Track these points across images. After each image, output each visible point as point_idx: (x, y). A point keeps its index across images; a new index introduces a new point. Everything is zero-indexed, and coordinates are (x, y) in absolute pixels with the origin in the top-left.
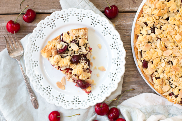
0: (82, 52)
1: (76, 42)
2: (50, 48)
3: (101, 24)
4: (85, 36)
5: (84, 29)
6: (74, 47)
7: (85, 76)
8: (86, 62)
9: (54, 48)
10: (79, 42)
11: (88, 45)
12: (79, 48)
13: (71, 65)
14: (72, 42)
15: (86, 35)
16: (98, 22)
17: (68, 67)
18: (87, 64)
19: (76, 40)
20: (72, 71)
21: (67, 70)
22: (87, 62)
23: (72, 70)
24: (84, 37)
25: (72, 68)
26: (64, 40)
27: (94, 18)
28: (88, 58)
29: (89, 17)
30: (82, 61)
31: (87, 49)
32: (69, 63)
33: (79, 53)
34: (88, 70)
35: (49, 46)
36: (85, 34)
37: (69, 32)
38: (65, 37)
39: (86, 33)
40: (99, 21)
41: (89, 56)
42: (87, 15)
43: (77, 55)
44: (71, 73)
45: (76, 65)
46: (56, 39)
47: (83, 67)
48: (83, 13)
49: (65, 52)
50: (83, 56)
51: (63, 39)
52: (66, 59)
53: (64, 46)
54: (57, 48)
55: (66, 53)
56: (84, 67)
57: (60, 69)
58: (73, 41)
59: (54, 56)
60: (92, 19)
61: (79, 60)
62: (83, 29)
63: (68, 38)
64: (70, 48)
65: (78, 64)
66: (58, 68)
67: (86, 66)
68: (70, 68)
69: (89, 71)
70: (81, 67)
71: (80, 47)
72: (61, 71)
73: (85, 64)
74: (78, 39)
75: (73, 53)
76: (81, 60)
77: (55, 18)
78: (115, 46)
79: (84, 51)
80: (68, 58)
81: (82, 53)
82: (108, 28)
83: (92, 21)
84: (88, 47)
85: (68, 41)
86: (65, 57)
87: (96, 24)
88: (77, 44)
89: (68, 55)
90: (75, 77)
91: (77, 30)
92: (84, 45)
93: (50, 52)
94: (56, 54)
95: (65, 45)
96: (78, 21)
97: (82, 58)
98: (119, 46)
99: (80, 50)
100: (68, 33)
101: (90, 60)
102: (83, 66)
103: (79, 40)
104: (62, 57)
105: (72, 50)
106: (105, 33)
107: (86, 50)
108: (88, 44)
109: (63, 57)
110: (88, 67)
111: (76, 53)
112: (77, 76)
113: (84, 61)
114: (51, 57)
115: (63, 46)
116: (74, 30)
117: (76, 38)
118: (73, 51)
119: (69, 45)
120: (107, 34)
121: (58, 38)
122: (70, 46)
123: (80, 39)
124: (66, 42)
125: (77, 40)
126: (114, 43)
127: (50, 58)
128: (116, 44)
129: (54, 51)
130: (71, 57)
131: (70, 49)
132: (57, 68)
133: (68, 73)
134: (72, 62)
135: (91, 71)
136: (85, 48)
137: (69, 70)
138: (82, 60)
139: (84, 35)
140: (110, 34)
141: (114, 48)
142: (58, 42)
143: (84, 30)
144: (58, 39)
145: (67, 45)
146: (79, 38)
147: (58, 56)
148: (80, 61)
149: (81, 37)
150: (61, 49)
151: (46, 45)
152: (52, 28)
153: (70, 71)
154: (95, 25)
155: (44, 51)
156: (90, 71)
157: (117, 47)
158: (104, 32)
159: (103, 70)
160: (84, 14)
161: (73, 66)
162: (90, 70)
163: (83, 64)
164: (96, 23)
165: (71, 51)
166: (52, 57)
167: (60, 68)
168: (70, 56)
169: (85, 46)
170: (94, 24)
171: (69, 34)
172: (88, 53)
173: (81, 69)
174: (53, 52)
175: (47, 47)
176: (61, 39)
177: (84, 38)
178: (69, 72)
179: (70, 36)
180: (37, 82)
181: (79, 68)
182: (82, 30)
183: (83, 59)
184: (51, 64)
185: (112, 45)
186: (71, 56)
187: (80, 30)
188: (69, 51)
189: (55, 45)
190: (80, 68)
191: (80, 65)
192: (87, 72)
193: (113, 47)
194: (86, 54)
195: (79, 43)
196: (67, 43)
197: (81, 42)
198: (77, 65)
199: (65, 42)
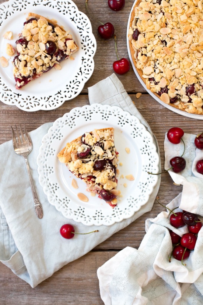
0: (107, 156)
1: (101, 145)
2: (70, 151)
3: (130, 123)
5: (110, 130)
6: (98, 151)
7: (110, 186)
8: (112, 169)
9: (73, 151)
10: (103, 145)
11: (114, 149)
12: (104, 151)
13: (94, 172)
14: (96, 145)
16: (127, 122)
17: (90, 174)
18: (113, 171)
19: (100, 142)
21: (89, 178)
22: (114, 169)
23: (95, 178)
24: (110, 139)
25: (96, 176)
26: (86, 142)
27: (122, 116)
28: (113, 164)
29: (115, 116)
30: (107, 168)
31: (113, 153)
32: (92, 170)
33: (104, 158)
34: (114, 179)
35: (68, 148)
36: (111, 136)
37: (92, 132)
38: (87, 139)
39: (112, 134)
40: (128, 120)
41: (115, 162)
42: (114, 113)
43: (102, 160)
44: (94, 182)
45: (100, 172)
46: (76, 140)
48: (108, 110)
49: (88, 156)
50: (108, 161)
51: (85, 140)
52: (88, 164)
53: (86, 149)
54: (77, 152)
55: (88, 158)
56: (110, 175)
57: (81, 177)
58: (96, 143)
59: (74, 161)
60: (119, 118)
61: (104, 166)
62: (109, 129)
63: (91, 140)
64: (93, 152)
65: (102, 171)
66: (79, 176)
67: (112, 174)
68: (93, 176)
69: (115, 180)
70: (105, 175)
71: (105, 150)
72: (82, 178)
73: (111, 171)
74: (103, 141)
75: (96, 158)
76: (106, 167)
77: (75, 115)
78: (147, 150)
79: (110, 156)
80: (91, 163)
81: (107, 158)
82: (138, 128)
84: (114, 150)
85: (91, 143)
86: (86, 162)
87: (124, 124)
88: (101, 146)
89: (90, 160)
90: (98, 186)
91: (101, 130)
92: (109, 149)
93: (69, 156)
94: (76, 159)
95: (88, 148)
96: (103, 119)
97: (108, 164)
98: (151, 151)
99: (106, 155)
100: (91, 134)
101: (116, 166)
102: (109, 174)
103: (104, 142)
104: (83, 162)
105: (96, 154)
106: (134, 135)
107: (113, 155)
108: (114, 147)
109: (84, 162)
110: (114, 174)
111: (100, 157)
112: (100, 186)
113: (109, 167)
114: (70, 162)
115: (84, 149)
116: (98, 130)
117: (101, 140)
118: (97, 156)
119: (91, 149)
120: (137, 136)
121: (78, 139)
122: (93, 149)
123: (105, 141)
124: (88, 144)
125: (101, 143)
126: (145, 147)
127: (68, 163)
128: (148, 148)
129: (74, 155)
130: (94, 163)
131: (93, 153)
132: (77, 176)
133: (91, 182)
134: (95, 169)
135: (117, 180)
136: (111, 152)
137: (91, 178)
138: (108, 167)
139: (110, 136)
140: (141, 136)
141: (145, 153)
142: (78, 144)
143: (109, 131)
145: (89, 148)
146: (104, 139)
147: (79, 161)
148: (105, 167)
149: (106, 138)
150: (83, 153)
151: (64, 147)
152: (71, 127)
153: (93, 179)
154: (122, 124)
155: (62, 155)
156: (116, 180)
157: (148, 151)
158: (133, 133)
159: (131, 179)
160: (110, 112)
161: (97, 174)
162: (115, 178)
163: (108, 171)
164: (124, 122)
165: (94, 156)
166: (72, 162)
167: (80, 175)
168: (93, 161)
169: (110, 150)
170: (121, 123)
171: (93, 135)
172: (114, 158)
173: (106, 177)
174: (73, 156)
175: (66, 150)
176: (83, 140)
177: (110, 140)
178: (91, 180)
179: (93, 137)
180: (51, 192)
181: (103, 176)
182: (107, 130)
183: (108, 165)
184: (70, 171)
185: (143, 150)
186: (95, 161)
187: (105, 131)
188: (92, 156)
189: (76, 148)
190: (104, 176)
191: (104, 172)
192: (113, 181)
193: (143, 151)
194: (112, 159)
195: (104, 146)
196: (90, 146)
197: (106, 145)
198: (101, 172)
199: (87, 145)
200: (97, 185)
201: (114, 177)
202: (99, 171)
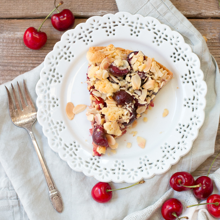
0: (139, 96)
1: (144, 78)
2: (106, 55)
3: (194, 87)
4: (161, 82)
5: (168, 73)
6: (134, 81)
7: (112, 128)
8: (131, 114)
9: (110, 58)
10: (147, 81)
11: (154, 96)
12: (141, 88)
13: (109, 99)
14: (139, 73)
15: (163, 82)
16: (193, 82)
17: (104, 98)
18: (130, 116)
19: (146, 75)
20: (104, 107)
21: (99, 100)
22: (133, 115)
23: (105, 105)
24: (159, 81)
25: (107, 104)
26: (132, 62)
27: (194, 73)
28: (138, 111)
29: (187, 65)
30: (127, 108)
31: (148, 99)
32: (110, 94)
33: (134, 94)
34: (123, 127)
35: (107, 50)
36: (164, 80)
37: (147, 57)
38: (136, 59)
39: (166, 80)
40: (196, 81)
41: (141, 110)
42: (188, 61)
43: (130, 95)
44: (100, 109)
45: (115, 105)
46: (123, 51)
47: (121, 115)
48: (185, 53)
49: (119, 76)
50: (134, 102)
51: (132, 58)
52: (111, 85)
53: (125, 68)
54: (113, 62)
55: (118, 79)
56: (123, 117)
57: (92, 92)
58: (141, 72)
59: (101, 67)
60: (189, 71)
61: (126, 103)
62: (167, 71)
63: (139, 63)
64: (130, 78)
65: (119, 106)
66: (91, 88)
67: (126, 119)
68: (105, 102)
69: (124, 129)
70: (119, 113)
71: (143, 89)
72: (91, 94)
73: (127, 115)
74: (150, 76)
75: (126, 87)
76: (128, 106)
77: (147, 26)
78: (185, 131)
79: (142, 98)
80: (116, 87)
81: (137, 97)
82: (198, 100)
83: (188, 73)
84: (152, 98)
85: (135, 68)
86: (112, 82)
87: (188, 82)
88: (143, 80)
89: (118, 84)
90: (100, 118)
91: (159, 64)
92: (149, 91)
93: (101, 58)
94: (105, 68)
95: (127, 69)
96: (171, 57)
97: (132, 105)
98: (189, 136)
99: (139, 93)
100: (145, 58)
101: (138, 116)
102: (123, 115)
103: (150, 79)
104: (108, 78)
105: (129, 83)
106: (188, 103)
107: (145, 100)
108: (156, 95)
109: (110, 79)
110: (128, 121)
111: (130, 90)
112: (103, 119)
113: (130, 109)
114: (96, 65)
115: (123, 66)
116: (155, 61)
117: (148, 74)
118: (129, 85)
119: (131, 73)
120: (189, 107)
122: (131, 75)
123: (152, 78)
124: (132, 66)
125: (146, 77)
126: (186, 126)
127: (93, 66)
128: (188, 130)
129: (106, 62)
130: (119, 90)
131: (128, 78)
132: (89, 87)
133: (97, 106)
134: (115, 96)
135: (126, 131)
136: (148, 96)
137: (101, 102)
138: (129, 107)
139: (162, 80)
140: (193, 111)
141: (180, 132)
142: (121, 56)
143: (166, 74)
144: (126, 52)
145: (129, 70)
146: (153, 76)
147: (105, 73)
148: (126, 105)
149: (155, 77)
150: (117, 69)
151: (104, 46)
152: (132, 34)
153: (101, 105)
154: (186, 81)
155: (94, 51)
156: (124, 131)
157: (185, 134)
158: (188, 101)
160: (186, 56)
161: (111, 104)
162: (126, 128)
163: (126, 112)
164: (190, 80)
165: (126, 83)
166: (97, 67)
167: (93, 89)
168: (120, 87)
169: (148, 93)
170: (186, 79)
171: (145, 61)
172: (144, 105)
173: (117, 117)
174: (104, 62)
175: (103, 50)
176: (130, 57)
177: (158, 83)
178: (99, 104)
179: (143, 63)
180: (48, 79)
181: (116, 111)
182: (165, 71)
183: (131, 107)
184: (87, 74)
185: (181, 126)
186: (121, 89)
187: (162, 69)
188: (124, 80)
189: (116, 57)
190: (117, 113)
191: (120, 109)
192: (120, 127)
193: (181, 128)
194: (141, 103)
195: (145, 82)
196: (132, 69)
197: (149, 84)
198: (117, 105)
199: (130, 65)
200: (99, 116)
201: (125, 124)
202: (117, 103)
